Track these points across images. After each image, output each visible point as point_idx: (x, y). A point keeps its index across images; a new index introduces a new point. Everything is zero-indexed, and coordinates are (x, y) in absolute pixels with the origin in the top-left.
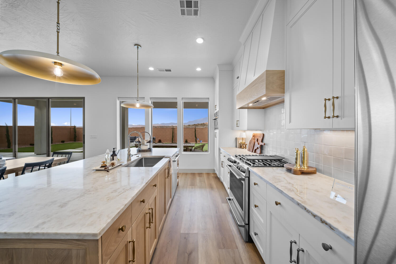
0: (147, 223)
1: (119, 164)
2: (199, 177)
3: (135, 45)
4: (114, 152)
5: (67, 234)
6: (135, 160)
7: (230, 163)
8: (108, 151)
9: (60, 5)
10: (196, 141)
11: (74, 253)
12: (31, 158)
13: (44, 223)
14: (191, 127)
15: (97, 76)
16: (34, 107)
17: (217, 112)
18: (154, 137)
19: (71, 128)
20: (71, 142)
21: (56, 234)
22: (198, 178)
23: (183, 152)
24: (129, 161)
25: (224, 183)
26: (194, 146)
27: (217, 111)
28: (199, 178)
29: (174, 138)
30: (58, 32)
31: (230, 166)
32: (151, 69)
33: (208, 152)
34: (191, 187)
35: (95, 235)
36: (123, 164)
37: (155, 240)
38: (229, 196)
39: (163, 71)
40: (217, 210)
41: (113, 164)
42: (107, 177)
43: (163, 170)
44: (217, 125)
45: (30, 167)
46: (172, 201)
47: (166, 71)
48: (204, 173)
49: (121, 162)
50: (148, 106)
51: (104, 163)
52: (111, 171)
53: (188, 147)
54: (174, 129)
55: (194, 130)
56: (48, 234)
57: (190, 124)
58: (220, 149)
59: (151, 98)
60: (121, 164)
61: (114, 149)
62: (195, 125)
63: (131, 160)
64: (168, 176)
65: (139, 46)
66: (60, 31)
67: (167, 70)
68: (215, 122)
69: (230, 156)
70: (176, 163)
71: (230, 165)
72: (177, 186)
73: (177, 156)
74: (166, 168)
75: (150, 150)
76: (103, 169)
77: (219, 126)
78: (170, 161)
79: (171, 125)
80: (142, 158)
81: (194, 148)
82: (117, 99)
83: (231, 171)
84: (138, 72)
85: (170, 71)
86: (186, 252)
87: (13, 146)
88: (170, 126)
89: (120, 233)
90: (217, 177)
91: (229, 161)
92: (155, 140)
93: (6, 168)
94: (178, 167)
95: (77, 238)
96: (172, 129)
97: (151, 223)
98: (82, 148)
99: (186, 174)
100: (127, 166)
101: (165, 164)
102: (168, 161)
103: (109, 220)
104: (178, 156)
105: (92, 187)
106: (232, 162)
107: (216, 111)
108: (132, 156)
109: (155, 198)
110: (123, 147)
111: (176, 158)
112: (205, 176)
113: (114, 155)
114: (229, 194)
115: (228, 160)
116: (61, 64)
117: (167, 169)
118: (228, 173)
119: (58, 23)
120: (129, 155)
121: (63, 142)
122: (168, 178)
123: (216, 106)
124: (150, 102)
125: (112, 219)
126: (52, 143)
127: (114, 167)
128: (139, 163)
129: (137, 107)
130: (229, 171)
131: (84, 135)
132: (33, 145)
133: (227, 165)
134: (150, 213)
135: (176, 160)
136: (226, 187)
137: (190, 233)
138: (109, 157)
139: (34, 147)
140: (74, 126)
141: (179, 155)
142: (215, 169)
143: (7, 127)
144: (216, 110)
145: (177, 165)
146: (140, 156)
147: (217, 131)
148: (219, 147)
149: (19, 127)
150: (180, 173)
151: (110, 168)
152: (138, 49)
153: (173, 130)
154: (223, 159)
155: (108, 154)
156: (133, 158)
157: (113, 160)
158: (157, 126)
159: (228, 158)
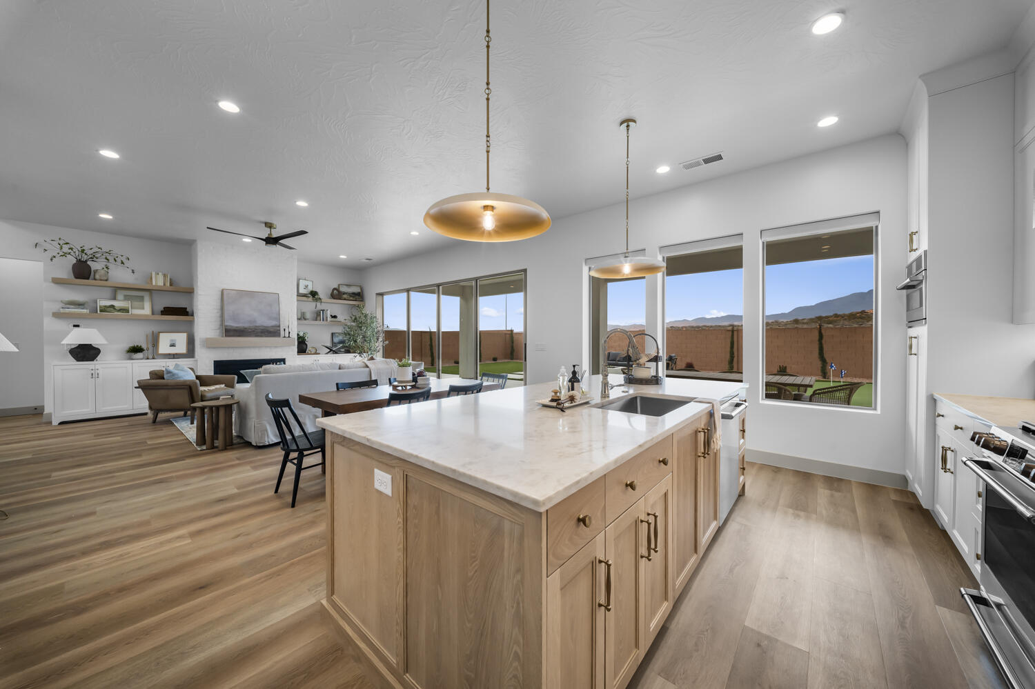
0: (642, 546)
1: (583, 402)
2: (831, 490)
3: (621, 124)
4: (574, 373)
5: (499, 488)
6: (618, 398)
7: (987, 452)
8: (563, 369)
9: (490, 102)
10: (825, 374)
11: (507, 525)
12: (456, 380)
13: (470, 463)
14: (805, 326)
15: (545, 214)
16: (458, 298)
17: (920, 257)
18: (673, 355)
19: (506, 334)
20: (506, 361)
21: (485, 482)
22: (823, 494)
23: (762, 399)
24: (605, 397)
25: (957, 536)
26: (811, 386)
27: (920, 252)
28: (827, 492)
29: (735, 359)
30: (488, 152)
31: (985, 465)
32: (663, 170)
33: (875, 409)
34: (791, 511)
35: (536, 502)
36: (593, 402)
37: (663, 603)
38: (977, 587)
39: (698, 164)
40: (904, 618)
41: (572, 399)
42: (561, 423)
43: (689, 431)
44: (921, 305)
45: (455, 390)
46: (719, 530)
47: (706, 163)
48: (853, 480)
49: (589, 398)
50: (652, 269)
51: (556, 393)
52: (568, 412)
53: (787, 388)
54: (735, 333)
55: (816, 334)
56: (476, 479)
57: (800, 318)
58: (933, 401)
59: (661, 248)
60: (587, 400)
61: (574, 366)
62: (820, 318)
63: (608, 397)
64: (705, 454)
65: (631, 123)
66: (491, 149)
67: (707, 161)
68: (908, 297)
69: (990, 427)
70: (734, 425)
71: (987, 463)
72: (740, 496)
73: (738, 405)
74: (701, 430)
75: (655, 381)
76: (554, 404)
77: (928, 309)
78: (711, 415)
79: (726, 323)
80: (636, 398)
81: (810, 392)
82: (584, 264)
83: (988, 487)
84: (627, 188)
85: (719, 158)
86: (759, 685)
87: (437, 360)
88: (726, 326)
89: (580, 528)
90: (920, 507)
91: (978, 443)
92: (675, 363)
93: (430, 390)
94: (742, 441)
95: (510, 498)
96: (731, 333)
97: (652, 551)
98: (522, 373)
99: (777, 470)
100: (602, 406)
101: (696, 418)
102: (707, 411)
103: (561, 488)
104: (742, 407)
105: (536, 431)
106: (999, 450)
107: (914, 256)
108: (612, 388)
109: (666, 494)
110: (595, 370)
111: (733, 410)
112: (857, 494)
113: (574, 379)
114: (978, 578)
115: (973, 439)
116: (492, 208)
117: (702, 433)
118: (975, 494)
119: (488, 136)
120: (605, 385)
121: (495, 359)
122: (705, 457)
123: (912, 234)
124: (660, 258)
125: (566, 489)
126: (480, 361)
127: (574, 404)
128: (630, 406)
129: (624, 274)
130: (981, 489)
131: (525, 344)
132: (457, 362)
133: (964, 459)
134: (649, 524)
135: (733, 414)
136: (966, 549)
137: (777, 640)
138: (565, 383)
139: (458, 366)
140: (510, 329)
141: (747, 404)
142: (910, 475)
143: (430, 333)
144: (912, 250)
145: (737, 433)
146: (632, 391)
147: (921, 331)
148: (927, 391)
149: (443, 332)
150: (752, 464)
151: (567, 405)
152: (628, 130)
153: (731, 335)
154: (946, 437)
155: (563, 376)
156: (616, 393)
157: (573, 389)
158: (682, 327)
159: (975, 434)
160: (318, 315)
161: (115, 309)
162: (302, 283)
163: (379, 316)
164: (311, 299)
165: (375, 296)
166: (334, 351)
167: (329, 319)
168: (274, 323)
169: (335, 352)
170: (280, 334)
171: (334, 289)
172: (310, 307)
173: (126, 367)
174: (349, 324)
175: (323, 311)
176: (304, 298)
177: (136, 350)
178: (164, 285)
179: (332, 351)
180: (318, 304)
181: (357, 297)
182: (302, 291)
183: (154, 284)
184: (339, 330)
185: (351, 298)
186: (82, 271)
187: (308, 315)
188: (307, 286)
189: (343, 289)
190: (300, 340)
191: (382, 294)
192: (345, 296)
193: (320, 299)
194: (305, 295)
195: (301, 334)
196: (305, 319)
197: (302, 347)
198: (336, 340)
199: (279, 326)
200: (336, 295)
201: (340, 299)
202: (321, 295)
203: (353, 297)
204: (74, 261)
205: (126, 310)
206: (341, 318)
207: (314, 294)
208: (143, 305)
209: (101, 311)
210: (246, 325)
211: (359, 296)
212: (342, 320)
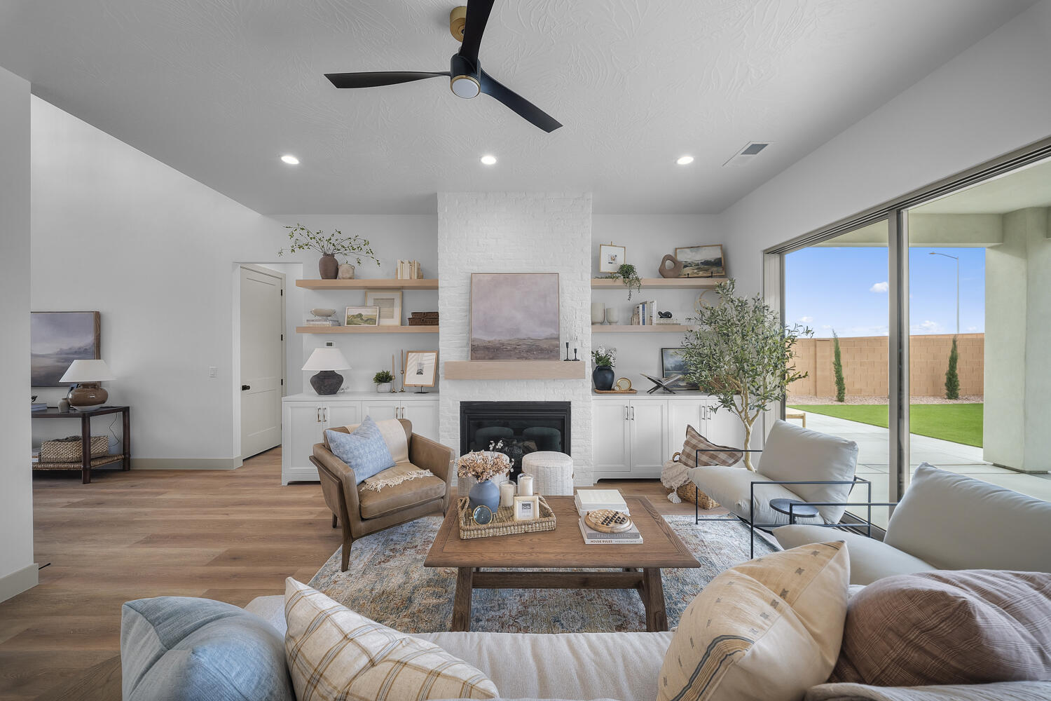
160: (636, 314)
161: (362, 319)
162: (606, 253)
163: (772, 302)
164: (620, 281)
165: (761, 255)
166: (665, 388)
167: (656, 319)
168: (547, 332)
169: (669, 390)
170: (558, 352)
171: (667, 257)
172: (619, 299)
173: (355, 407)
174: (697, 328)
175: (643, 304)
176: (609, 282)
177: (383, 378)
178: (411, 278)
179: (660, 387)
180: (634, 292)
181: (714, 269)
182: (606, 267)
183: (399, 278)
184: (675, 341)
185: (701, 273)
186: (330, 269)
187: (616, 315)
188: (614, 258)
189: (683, 257)
190: (601, 364)
191: (779, 251)
192: (688, 270)
193: (637, 279)
194: (611, 276)
195: (602, 353)
196: (610, 323)
197: (604, 380)
198: (670, 362)
199: (558, 339)
200: (671, 268)
201: (678, 277)
202: (641, 271)
203: (707, 270)
204: (321, 256)
205: (371, 320)
206: (678, 317)
207: (626, 271)
208: (393, 312)
209: (348, 324)
210: (504, 338)
211: (718, 267)
212: (684, 322)
